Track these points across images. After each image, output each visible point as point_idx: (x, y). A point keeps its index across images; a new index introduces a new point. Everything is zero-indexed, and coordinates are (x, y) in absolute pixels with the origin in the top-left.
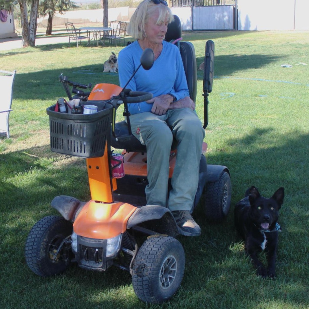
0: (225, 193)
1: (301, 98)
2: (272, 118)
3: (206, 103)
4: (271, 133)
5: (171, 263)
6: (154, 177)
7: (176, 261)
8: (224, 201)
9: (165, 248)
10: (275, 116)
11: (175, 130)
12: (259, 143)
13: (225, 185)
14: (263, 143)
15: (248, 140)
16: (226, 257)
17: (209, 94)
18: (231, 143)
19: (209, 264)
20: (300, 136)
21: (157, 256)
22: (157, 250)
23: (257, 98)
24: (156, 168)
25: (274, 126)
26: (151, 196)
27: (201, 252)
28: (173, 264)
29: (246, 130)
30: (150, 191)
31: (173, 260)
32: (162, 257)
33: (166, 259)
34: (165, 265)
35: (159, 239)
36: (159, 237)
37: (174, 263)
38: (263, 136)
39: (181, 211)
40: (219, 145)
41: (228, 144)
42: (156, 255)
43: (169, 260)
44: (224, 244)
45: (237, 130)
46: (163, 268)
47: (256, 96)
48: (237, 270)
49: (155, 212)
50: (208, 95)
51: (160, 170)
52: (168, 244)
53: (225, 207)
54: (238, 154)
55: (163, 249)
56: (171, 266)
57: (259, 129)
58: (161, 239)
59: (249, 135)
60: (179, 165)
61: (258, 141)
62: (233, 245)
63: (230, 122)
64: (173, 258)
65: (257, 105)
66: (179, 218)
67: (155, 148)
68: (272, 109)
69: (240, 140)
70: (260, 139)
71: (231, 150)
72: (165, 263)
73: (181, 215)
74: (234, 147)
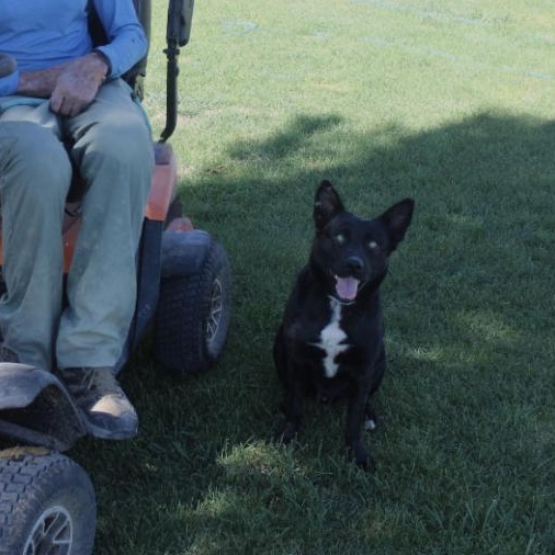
0: (215, 302)
1: (405, 43)
2: (339, 90)
3: (172, 72)
4: (336, 129)
5: (56, 527)
6: (19, 277)
7: (69, 518)
8: (212, 321)
9: (36, 495)
10: (345, 87)
11: (78, 148)
12: (306, 156)
13: (217, 280)
14: (315, 154)
15: (281, 146)
16: (210, 490)
17: (181, 49)
18: (239, 152)
19: (164, 511)
20: (401, 141)
21: (14, 518)
22: (15, 498)
23: (305, 37)
24: (25, 253)
25: (343, 110)
26: (13, 325)
27: (144, 470)
28: (61, 528)
29: (277, 121)
30: (12, 311)
31: (62, 518)
32: (26, 519)
33: (41, 520)
34: (37, 536)
35: (21, 464)
36: (21, 459)
37: (65, 524)
38: (316, 137)
39: (87, 369)
40: (210, 158)
41: (233, 156)
42: (9, 516)
43: (48, 521)
44: (206, 448)
45: (256, 120)
46: (30, 546)
47: (304, 32)
48: (235, 530)
49: (14, 389)
50: (178, 52)
51: (34, 258)
52: (45, 481)
53: (214, 336)
54: (255, 184)
55: (32, 496)
56: (57, 534)
57: (307, 119)
58: (26, 464)
59: (284, 132)
60: (86, 245)
61: (302, 150)
62: (230, 450)
63: (240, 96)
64: (61, 514)
65: (306, 57)
66: (82, 387)
67: (22, 200)
68: (340, 67)
69: (261, 147)
70: (309, 145)
71: (238, 170)
72: (37, 532)
73: (88, 379)
74: (245, 164)
